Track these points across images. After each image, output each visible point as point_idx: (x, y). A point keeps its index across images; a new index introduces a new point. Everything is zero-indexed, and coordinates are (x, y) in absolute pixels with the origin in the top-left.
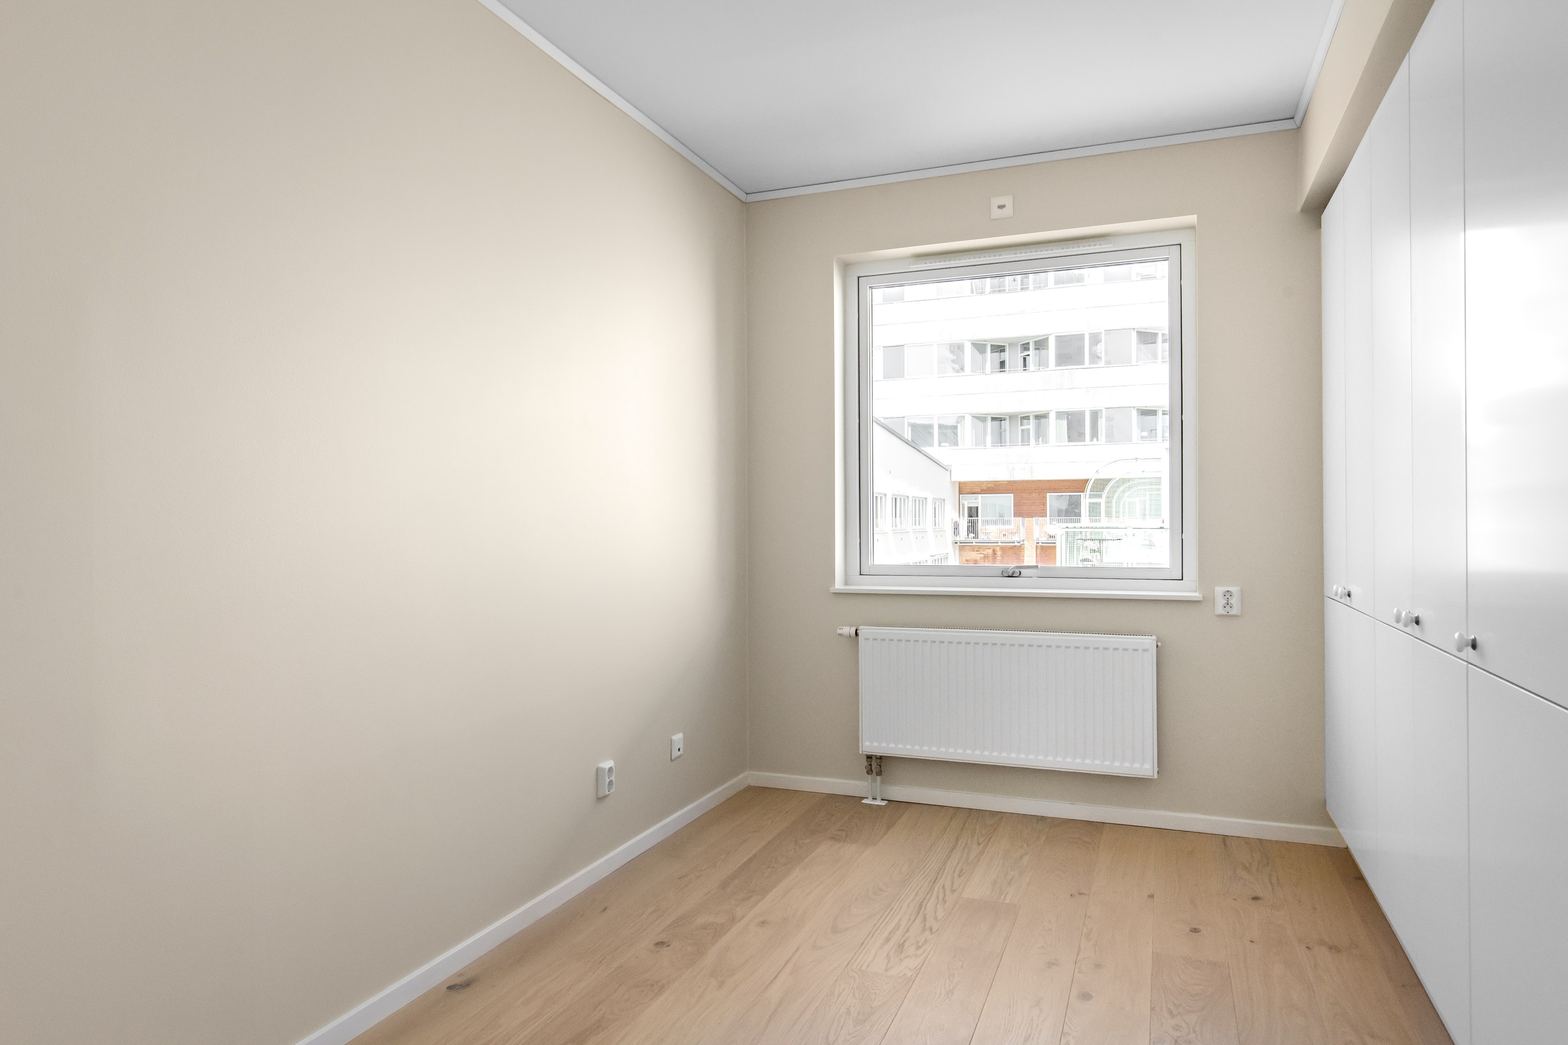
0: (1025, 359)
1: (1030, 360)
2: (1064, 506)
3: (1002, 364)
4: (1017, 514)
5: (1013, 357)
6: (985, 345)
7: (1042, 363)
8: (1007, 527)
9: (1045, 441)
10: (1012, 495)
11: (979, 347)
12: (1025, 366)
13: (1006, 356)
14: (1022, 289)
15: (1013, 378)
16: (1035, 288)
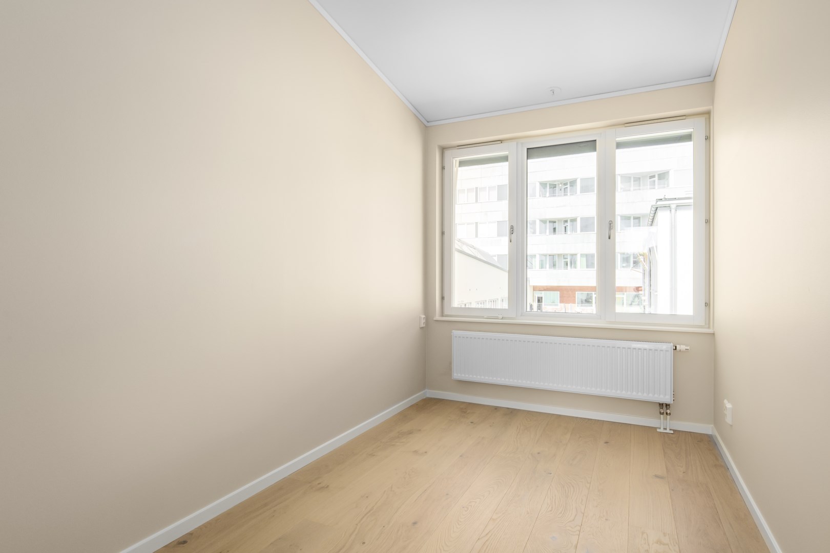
0: (565, 227)
1: (568, 228)
2: (584, 298)
3: (555, 229)
4: (561, 301)
5: (560, 227)
6: (546, 221)
7: (574, 230)
8: (556, 307)
9: (575, 267)
10: (559, 292)
11: (544, 222)
12: (565, 231)
13: (556, 225)
14: (564, 195)
15: (560, 237)
16: (570, 195)
